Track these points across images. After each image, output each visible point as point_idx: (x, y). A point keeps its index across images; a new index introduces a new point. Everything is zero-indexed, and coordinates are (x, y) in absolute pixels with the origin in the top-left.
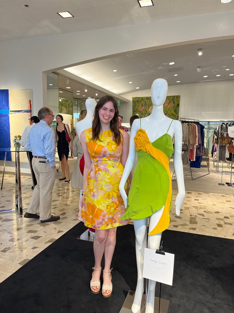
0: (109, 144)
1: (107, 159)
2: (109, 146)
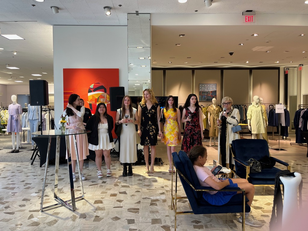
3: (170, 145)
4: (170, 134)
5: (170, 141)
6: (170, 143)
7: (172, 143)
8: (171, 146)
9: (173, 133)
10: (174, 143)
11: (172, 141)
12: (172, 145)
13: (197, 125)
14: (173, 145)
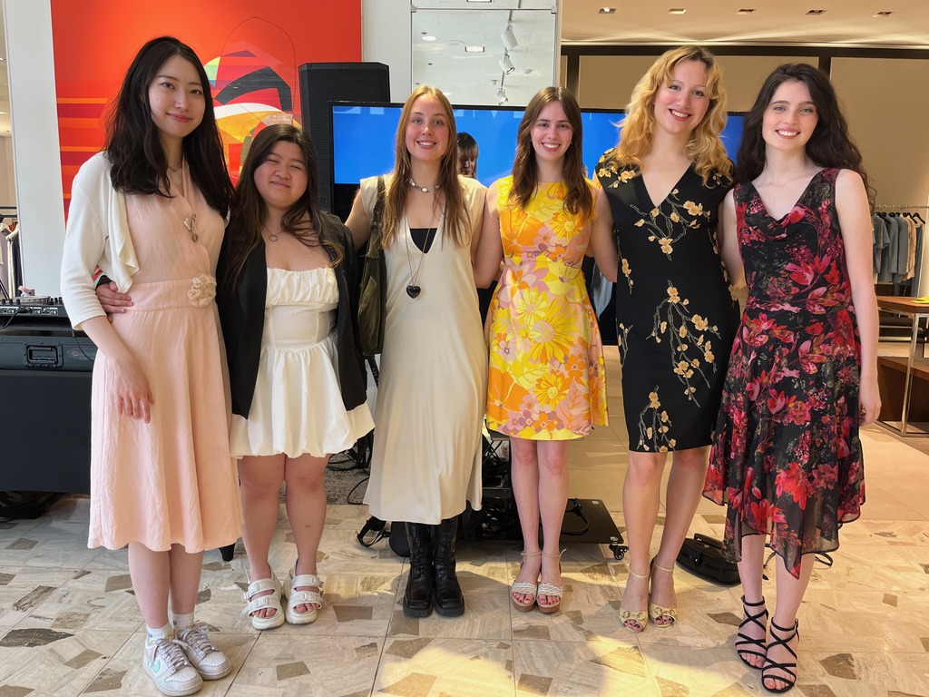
0: (559, 219)
1: (548, 260)
2: (556, 224)
3: (538, 430)
4: (543, 357)
5: (537, 408)
6: (535, 417)
7: (552, 416)
8: (543, 436)
9: (560, 355)
10: (565, 422)
11: (548, 409)
12: (550, 428)
13: (821, 318)
14: (562, 435)
